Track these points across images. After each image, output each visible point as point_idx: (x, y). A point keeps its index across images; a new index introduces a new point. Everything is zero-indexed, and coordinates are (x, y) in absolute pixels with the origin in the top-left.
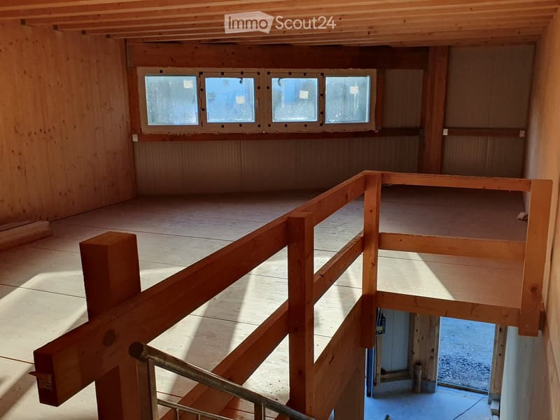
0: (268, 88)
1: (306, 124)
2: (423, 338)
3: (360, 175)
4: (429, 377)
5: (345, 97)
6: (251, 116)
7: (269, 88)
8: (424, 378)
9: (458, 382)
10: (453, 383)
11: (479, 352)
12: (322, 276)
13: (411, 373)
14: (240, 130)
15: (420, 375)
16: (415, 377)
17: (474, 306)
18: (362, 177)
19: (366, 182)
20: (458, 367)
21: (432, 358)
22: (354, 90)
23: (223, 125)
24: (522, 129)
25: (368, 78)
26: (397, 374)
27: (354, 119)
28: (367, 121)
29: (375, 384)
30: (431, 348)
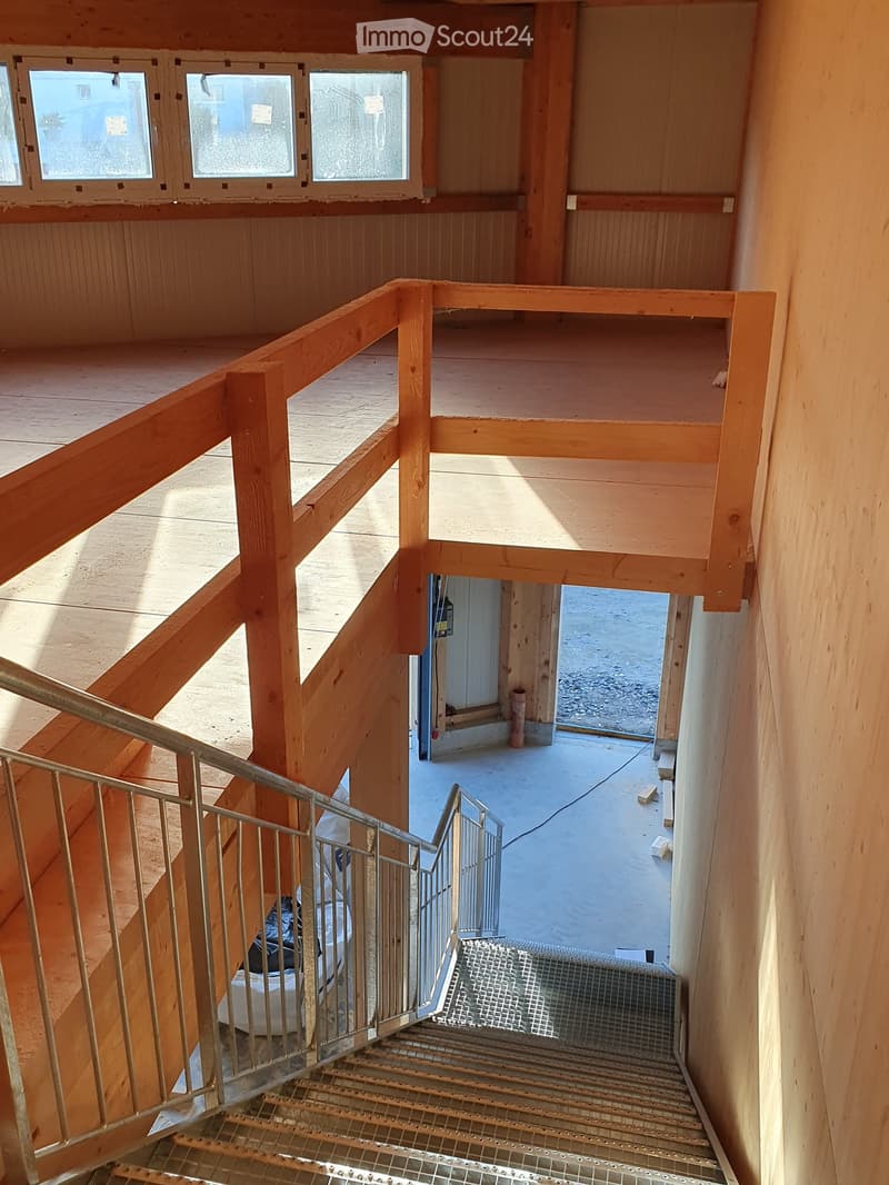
0: (179, 97)
1: (269, 183)
2: (526, 640)
3: (386, 288)
4: (540, 716)
5: (354, 123)
6: (144, 164)
7: (181, 96)
8: (530, 719)
9: (596, 722)
10: (587, 724)
11: (638, 663)
12: (313, 506)
13: (505, 709)
14: (120, 198)
15: (522, 715)
16: (513, 717)
17: (619, 559)
18: (390, 293)
19: (400, 300)
20: (595, 694)
21: (545, 677)
22: (374, 106)
23: (79, 186)
24: (730, 195)
25: (404, 76)
26: (478, 713)
27: (376, 171)
28: (404, 178)
29: (434, 735)
30: (543, 661)
